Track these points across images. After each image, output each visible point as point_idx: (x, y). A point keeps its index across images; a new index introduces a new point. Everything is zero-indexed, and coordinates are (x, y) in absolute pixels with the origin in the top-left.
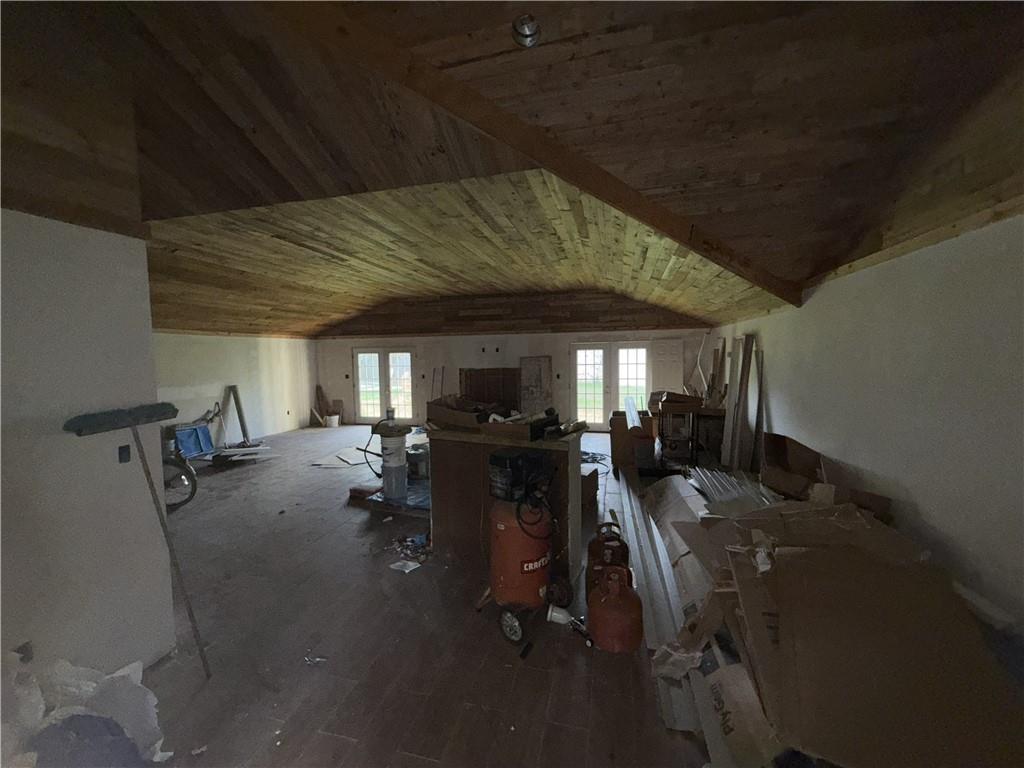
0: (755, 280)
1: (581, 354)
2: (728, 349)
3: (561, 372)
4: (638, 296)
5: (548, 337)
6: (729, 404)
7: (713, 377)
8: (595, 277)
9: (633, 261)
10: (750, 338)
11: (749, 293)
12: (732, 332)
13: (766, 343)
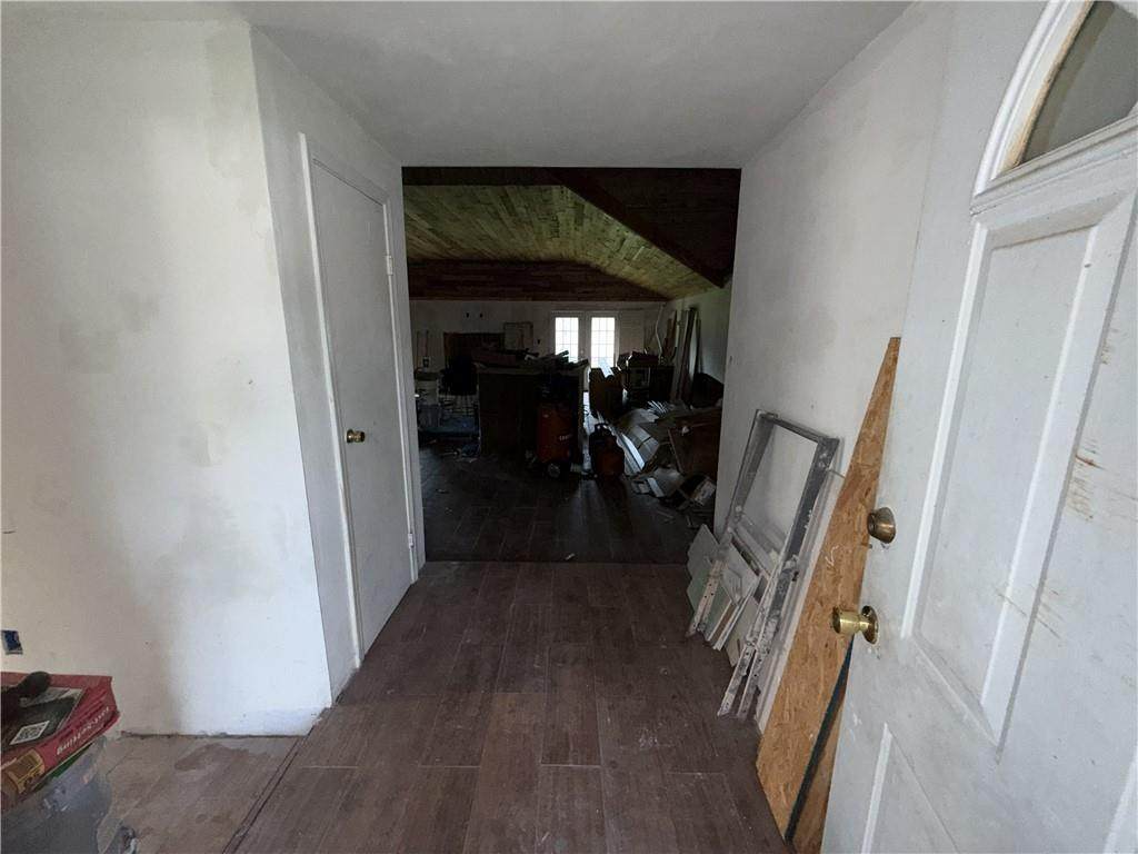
0: (695, 269)
1: (559, 321)
2: (678, 319)
3: (542, 337)
4: (610, 271)
5: (528, 304)
6: (677, 362)
7: (667, 340)
8: (575, 252)
9: (613, 246)
10: (693, 310)
11: (691, 276)
12: (681, 305)
13: (703, 315)
